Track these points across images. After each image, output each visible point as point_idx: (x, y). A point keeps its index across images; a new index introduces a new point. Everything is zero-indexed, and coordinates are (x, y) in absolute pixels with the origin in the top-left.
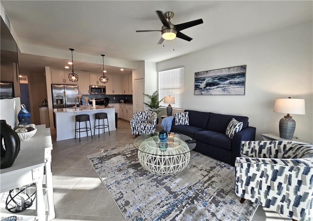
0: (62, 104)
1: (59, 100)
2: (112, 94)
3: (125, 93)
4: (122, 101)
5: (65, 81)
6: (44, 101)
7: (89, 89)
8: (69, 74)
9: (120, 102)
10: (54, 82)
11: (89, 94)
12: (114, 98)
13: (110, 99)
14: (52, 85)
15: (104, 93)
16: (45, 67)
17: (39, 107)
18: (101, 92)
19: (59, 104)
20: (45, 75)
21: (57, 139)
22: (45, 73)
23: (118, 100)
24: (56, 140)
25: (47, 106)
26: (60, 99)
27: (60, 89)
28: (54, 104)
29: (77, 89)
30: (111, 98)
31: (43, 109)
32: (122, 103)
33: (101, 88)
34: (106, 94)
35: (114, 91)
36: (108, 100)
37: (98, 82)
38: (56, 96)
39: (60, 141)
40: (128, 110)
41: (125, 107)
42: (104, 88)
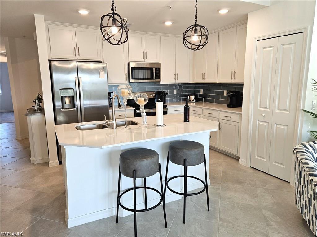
0: (74, 107)
1: (67, 99)
2: (172, 81)
3: (204, 79)
5: (77, 51)
6: (35, 100)
7: (127, 72)
10: (54, 57)
11: (127, 82)
12: (175, 92)
13: (167, 94)
14: (50, 61)
15: (157, 80)
17: (27, 115)
18: (153, 79)
20: (35, 39)
21: (68, 220)
22: (34, 33)
24: (66, 225)
25: (41, 110)
26: (69, 97)
27: (69, 71)
29: (103, 71)
31: (34, 118)
33: (153, 68)
34: (160, 83)
35: (177, 75)
36: (163, 97)
37: (145, 55)
38: (60, 89)
39: (78, 226)
40: (222, 124)
41: (210, 115)
42: (158, 68)
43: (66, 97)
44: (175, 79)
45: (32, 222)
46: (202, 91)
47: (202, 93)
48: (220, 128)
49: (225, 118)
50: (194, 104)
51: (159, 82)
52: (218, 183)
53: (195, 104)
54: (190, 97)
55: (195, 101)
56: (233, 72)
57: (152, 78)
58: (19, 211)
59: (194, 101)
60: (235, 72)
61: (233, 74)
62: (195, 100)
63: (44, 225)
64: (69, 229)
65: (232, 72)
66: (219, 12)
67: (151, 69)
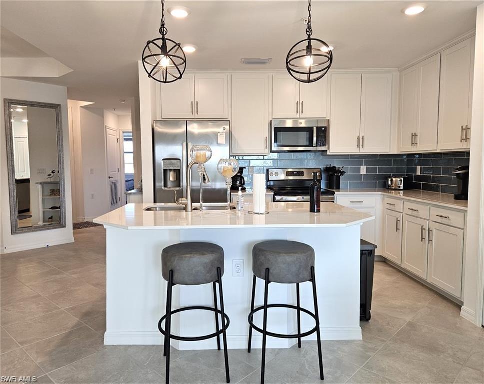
0: (179, 186)
1: (172, 173)
2: (353, 150)
3: (414, 144)
4: (398, 182)
5: (195, 107)
7: (267, 135)
8: (149, 43)
9: (385, 187)
11: (267, 151)
12: (363, 170)
13: (342, 173)
15: (320, 148)
16: (138, 62)
18: (312, 146)
19: (169, 184)
21: (105, 334)
23: (378, 178)
26: (174, 170)
28: (157, 185)
29: (224, 133)
30: (348, 170)
32: (397, 190)
33: (313, 128)
34: (328, 154)
35: (362, 138)
36: (335, 177)
37: (299, 107)
38: (163, 160)
39: (118, 345)
40: (434, 231)
41: (414, 212)
42: (323, 127)
43: (170, 170)
44: (358, 146)
45: (73, 327)
46: (418, 168)
47: (418, 173)
48: (430, 239)
49: (439, 220)
50: (399, 193)
51: (326, 151)
52: (381, 341)
53: (402, 195)
54: (391, 180)
55: (402, 188)
56: (464, 128)
57: (311, 144)
58: (72, 311)
59: (399, 187)
60: (466, 126)
61: (464, 132)
62: (402, 186)
63: (83, 334)
64: (105, 347)
65: (462, 127)
66: (404, 13)
67: (309, 130)
